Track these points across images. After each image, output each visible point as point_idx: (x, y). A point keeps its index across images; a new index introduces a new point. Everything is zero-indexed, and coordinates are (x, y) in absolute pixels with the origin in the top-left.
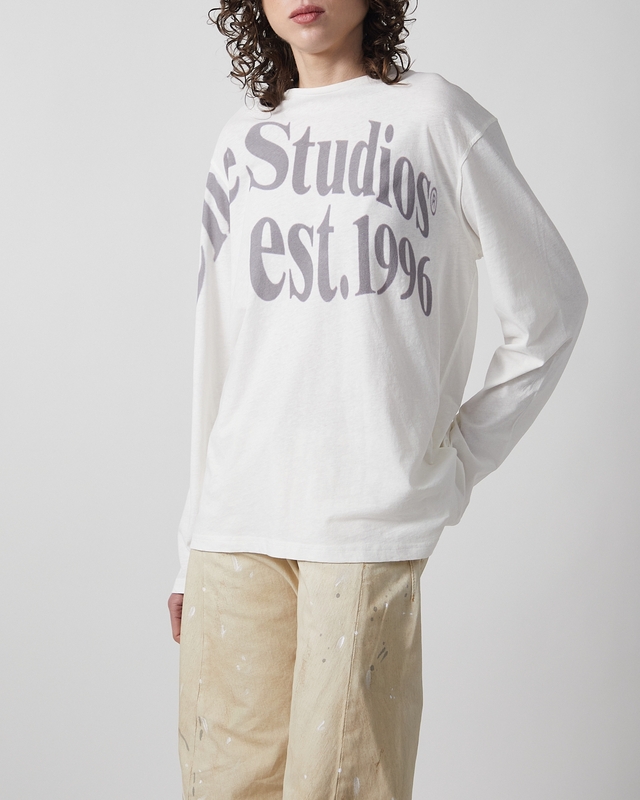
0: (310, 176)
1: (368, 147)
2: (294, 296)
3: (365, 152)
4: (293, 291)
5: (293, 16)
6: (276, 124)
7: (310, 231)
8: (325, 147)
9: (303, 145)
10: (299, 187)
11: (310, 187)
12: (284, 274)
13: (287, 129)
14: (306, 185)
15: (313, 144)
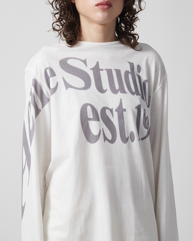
0: (106, 84)
1: (131, 74)
2: (106, 141)
3: (130, 76)
4: (105, 139)
5: (97, 5)
6: (77, 59)
7: (111, 111)
8: (109, 72)
9: (97, 70)
10: (101, 89)
11: (106, 90)
12: (100, 130)
13: (85, 62)
14: (104, 89)
15: (102, 70)
